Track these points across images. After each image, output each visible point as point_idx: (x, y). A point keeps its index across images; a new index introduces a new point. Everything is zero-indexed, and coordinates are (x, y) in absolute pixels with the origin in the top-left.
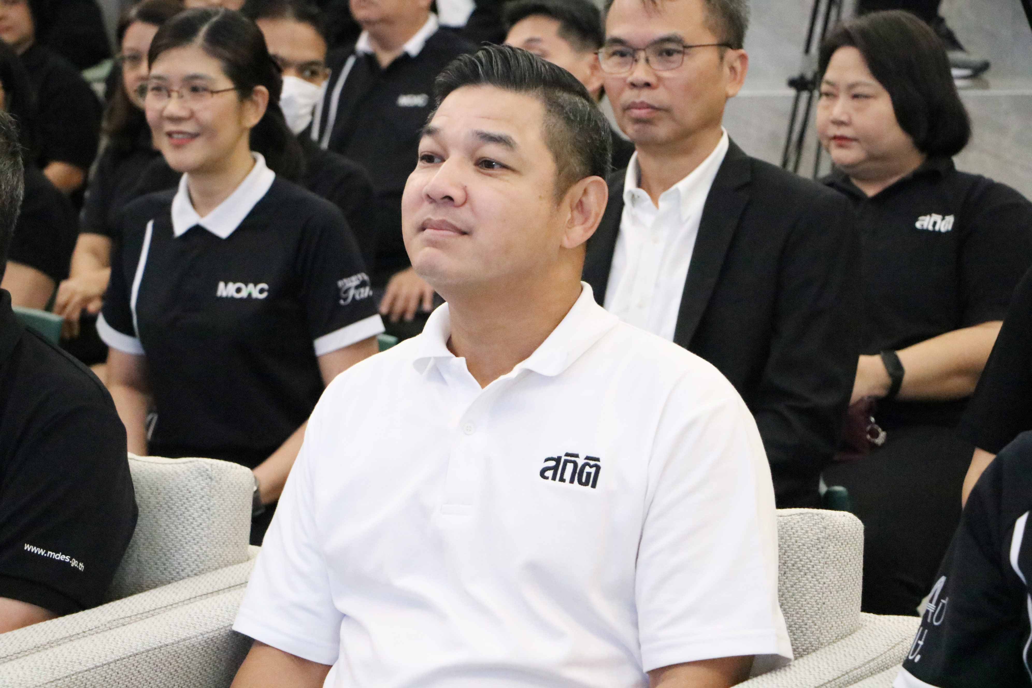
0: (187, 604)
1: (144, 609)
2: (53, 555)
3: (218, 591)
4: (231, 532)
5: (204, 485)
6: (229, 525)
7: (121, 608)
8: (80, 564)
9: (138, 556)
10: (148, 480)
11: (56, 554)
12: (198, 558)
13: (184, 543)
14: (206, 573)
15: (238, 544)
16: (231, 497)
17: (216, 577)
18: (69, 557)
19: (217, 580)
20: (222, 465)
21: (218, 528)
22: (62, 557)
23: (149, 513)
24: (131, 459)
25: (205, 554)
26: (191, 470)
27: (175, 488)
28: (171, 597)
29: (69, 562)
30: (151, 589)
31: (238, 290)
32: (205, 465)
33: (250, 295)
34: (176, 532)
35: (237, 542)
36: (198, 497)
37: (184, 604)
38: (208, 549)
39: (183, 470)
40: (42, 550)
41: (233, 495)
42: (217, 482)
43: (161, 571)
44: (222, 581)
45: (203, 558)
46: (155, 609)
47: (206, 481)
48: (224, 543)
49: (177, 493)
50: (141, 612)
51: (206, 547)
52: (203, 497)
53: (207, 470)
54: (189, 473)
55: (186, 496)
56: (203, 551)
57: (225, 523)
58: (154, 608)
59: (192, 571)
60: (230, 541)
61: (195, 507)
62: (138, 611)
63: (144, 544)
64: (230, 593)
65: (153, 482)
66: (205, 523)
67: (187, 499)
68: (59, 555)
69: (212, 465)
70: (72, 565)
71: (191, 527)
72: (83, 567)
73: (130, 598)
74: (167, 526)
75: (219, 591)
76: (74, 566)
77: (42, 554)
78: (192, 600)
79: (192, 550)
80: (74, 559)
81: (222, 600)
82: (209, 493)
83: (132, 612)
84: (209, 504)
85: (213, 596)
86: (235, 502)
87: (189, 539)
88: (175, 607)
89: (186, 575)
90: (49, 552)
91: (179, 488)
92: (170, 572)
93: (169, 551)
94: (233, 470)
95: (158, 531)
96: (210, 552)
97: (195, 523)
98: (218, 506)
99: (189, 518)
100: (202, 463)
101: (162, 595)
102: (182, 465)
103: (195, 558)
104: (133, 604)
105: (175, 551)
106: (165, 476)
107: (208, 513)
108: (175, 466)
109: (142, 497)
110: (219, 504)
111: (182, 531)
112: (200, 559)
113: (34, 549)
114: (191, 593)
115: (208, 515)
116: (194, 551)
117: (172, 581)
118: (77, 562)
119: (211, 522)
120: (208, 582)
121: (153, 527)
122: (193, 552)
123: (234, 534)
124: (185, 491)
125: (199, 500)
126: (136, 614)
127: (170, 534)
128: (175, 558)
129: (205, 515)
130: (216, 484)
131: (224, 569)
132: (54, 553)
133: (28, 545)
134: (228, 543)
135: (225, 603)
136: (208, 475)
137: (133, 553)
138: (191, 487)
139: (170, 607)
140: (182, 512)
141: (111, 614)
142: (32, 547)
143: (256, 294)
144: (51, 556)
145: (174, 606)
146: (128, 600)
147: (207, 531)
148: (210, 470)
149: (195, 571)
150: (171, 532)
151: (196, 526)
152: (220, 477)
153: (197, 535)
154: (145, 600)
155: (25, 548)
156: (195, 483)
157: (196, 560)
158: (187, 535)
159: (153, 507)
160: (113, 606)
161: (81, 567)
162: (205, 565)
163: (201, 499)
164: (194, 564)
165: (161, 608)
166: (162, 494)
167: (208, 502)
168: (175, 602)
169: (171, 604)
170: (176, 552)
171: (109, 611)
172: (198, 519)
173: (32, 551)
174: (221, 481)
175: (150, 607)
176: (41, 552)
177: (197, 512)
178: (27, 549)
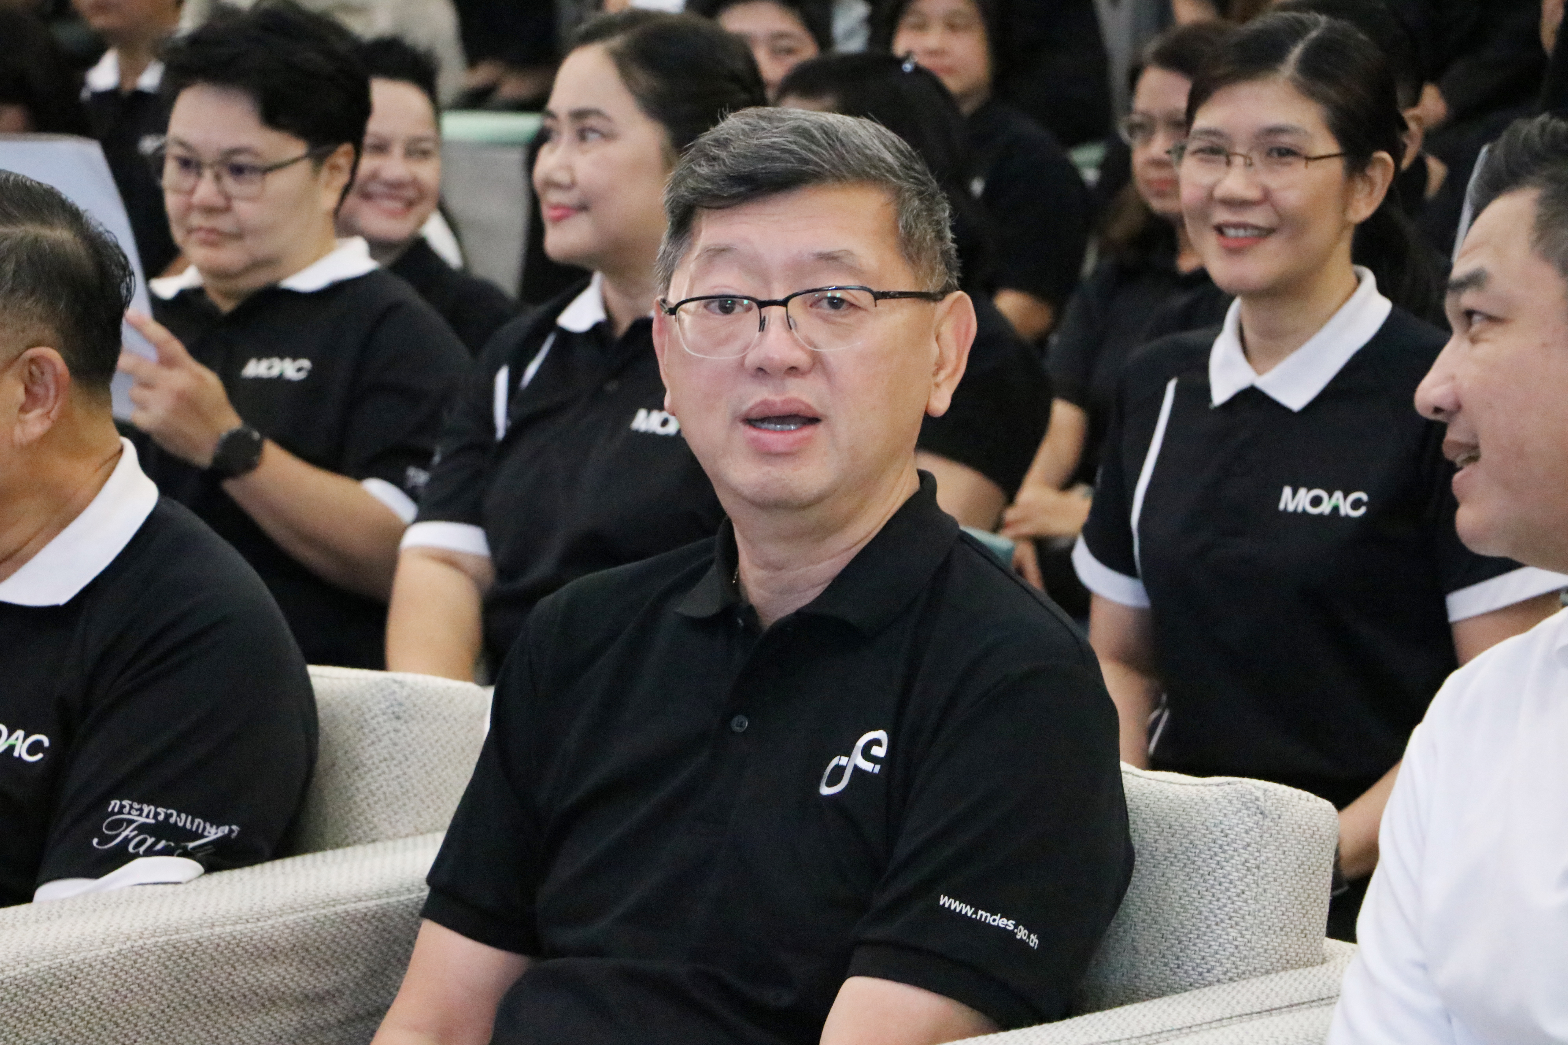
0: (1216, 1028)
1: (1143, 1029)
2: (986, 917)
3: (1270, 1011)
4: (1294, 910)
5: (1251, 824)
6: (1293, 898)
7: (1103, 1025)
8: (1032, 936)
9: (1133, 940)
10: (1154, 810)
11: (991, 916)
12: (1236, 951)
13: (1213, 923)
14: (1249, 978)
15: (1308, 932)
16: (1297, 850)
17: (1267, 987)
18: (1014, 922)
19: (1268, 991)
20: (1284, 792)
21: (1273, 902)
22: (1000, 922)
23: (1154, 867)
24: (1127, 773)
25: (1249, 945)
26: (1230, 798)
27: (1201, 827)
28: (1189, 1013)
29: (1013, 931)
30: (1155, 998)
31: (1316, 502)
32: (1253, 790)
33: (1336, 509)
34: (1199, 903)
35: (1305, 929)
36: (1239, 845)
37: (1211, 1028)
38: (1255, 937)
39: (1216, 796)
40: (968, 907)
41: (1300, 847)
42: (1273, 820)
43: (1171, 970)
44: (1277, 994)
45: (1245, 953)
46: (1162, 1032)
47: (1255, 818)
48: (1281, 929)
49: (1204, 836)
50: (1137, 1034)
51: (1250, 933)
52: (1249, 845)
53: (1257, 799)
54: (1225, 803)
55: (1220, 842)
56: (1246, 940)
57: (1285, 893)
58: (1159, 1030)
59: (1225, 973)
60: (1292, 926)
61: (1233, 861)
62: (1133, 1031)
63: (1144, 921)
64: (1292, 1014)
65: (1164, 815)
66: (1250, 891)
67: (1221, 847)
68: (997, 917)
69: (1266, 791)
70: (1018, 937)
71: (1226, 897)
72: (1037, 941)
73: (1119, 1010)
74: (1185, 891)
75: (1272, 1010)
76: (1021, 938)
77: (969, 914)
78: (1225, 1022)
79: (1226, 937)
80: (1021, 927)
81: (1277, 1026)
82: (1259, 839)
83: (1122, 1033)
84: (1258, 859)
85: (1261, 1018)
86: (1304, 859)
87: (1222, 916)
88: (1195, 1032)
89: (1215, 980)
90: (980, 912)
91: (1207, 827)
92: (1186, 972)
93: (1186, 935)
94: (1302, 802)
95: (1169, 900)
96: (1257, 943)
97: (1233, 890)
98: (1273, 863)
99: (1223, 880)
100: (1249, 787)
101: (1174, 1009)
102: (1214, 788)
103: (1232, 950)
104: (1124, 1020)
105: (1196, 936)
106: (1185, 806)
107: (1256, 874)
108: (1202, 788)
109: (1143, 839)
110: (1276, 860)
111: (1210, 902)
112: (1239, 953)
113: (956, 905)
114: (1224, 1009)
115: (1256, 878)
116: (1231, 938)
117: (1190, 988)
118: (1026, 932)
119: (1260, 890)
120: (1253, 993)
121: (1159, 892)
122: (1228, 940)
123: (1301, 915)
124: (1218, 834)
125: (1242, 851)
126: (1128, 1036)
127: (1189, 907)
128: (1197, 949)
129: (1250, 877)
130: (1271, 824)
131: (1282, 973)
132: (989, 915)
133: (946, 898)
134: (1289, 930)
135: (1282, 1031)
136: (1258, 808)
137: (1124, 934)
138: (1227, 827)
139: (1188, 1030)
140: (1210, 869)
141: (1085, 1034)
142: (953, 901)
143: (1346, 509)
144: (983, 919)
145: (1194, 1029)
146: (1116, 1012)
147: (1253, 906)
148: (1262, 799)
149: (1230, 974)
150: (1191, 903)
151: (1234, 894)
152: (1278, 812)
153: (1235, 911)
154: (1144, 1016)
155: (941, 903)
156: (1235, 821)
157: (1232, 955)
158: (1218, 909)
159: (1163, 858)
160: (1090, 1021)
161: (1034, 941)
162: (1248, 965)
163: (1245, 848)
164: (1230, 962)
165: (1171, 1031)
166: (1178, 836)
167: (1257, 854)
168: (1195, 1023)
169: (1189, 1025)
170: (1198, 938)
171: (1082, 1028)
172: (1238, 883)
173: (953, 908)
174: (1280, 821)
175: (1153, 1028)
176: (968, 910)
177: (1237, 871)
178: (944, 904)
